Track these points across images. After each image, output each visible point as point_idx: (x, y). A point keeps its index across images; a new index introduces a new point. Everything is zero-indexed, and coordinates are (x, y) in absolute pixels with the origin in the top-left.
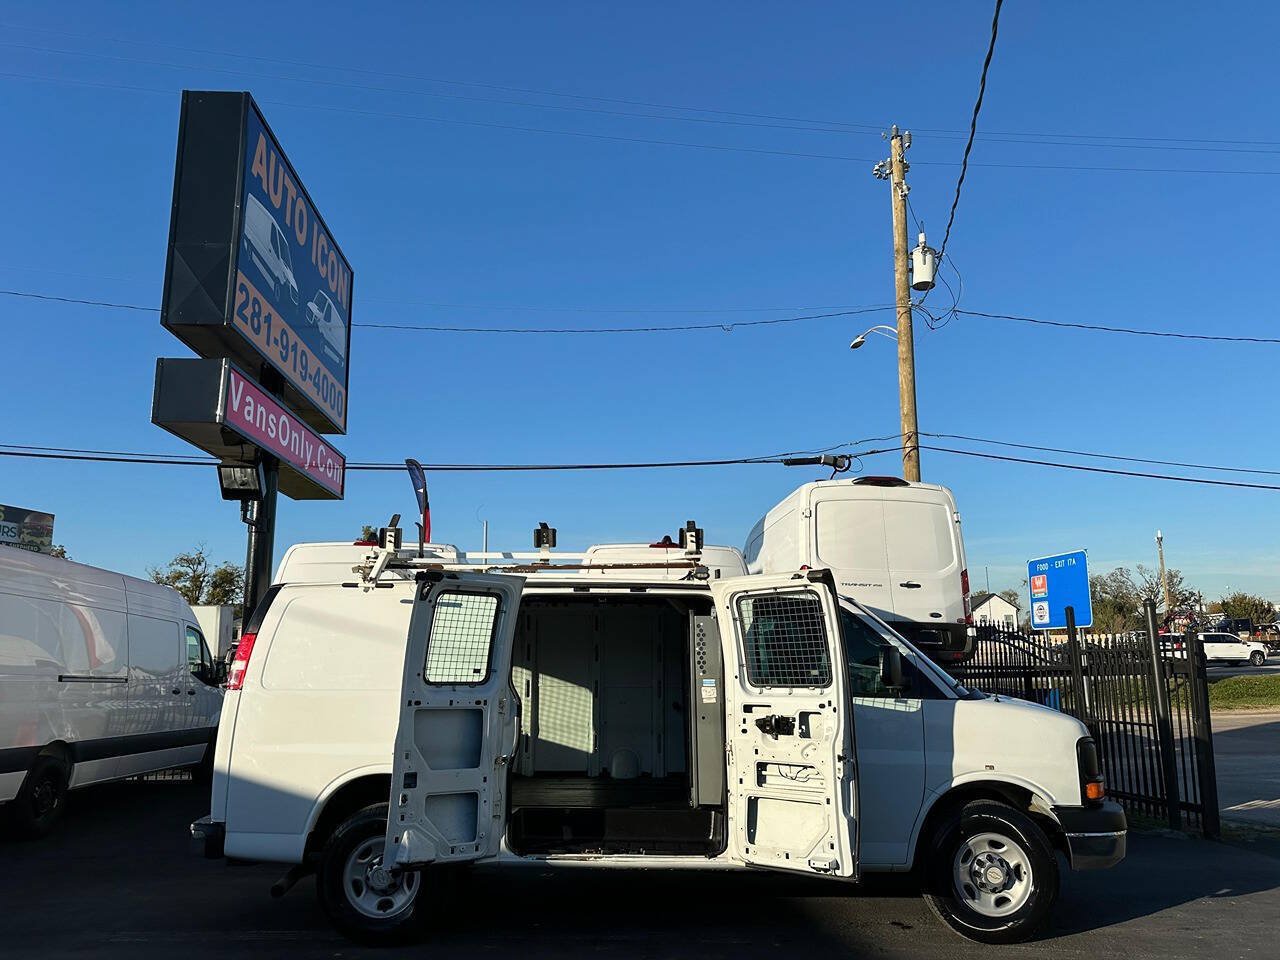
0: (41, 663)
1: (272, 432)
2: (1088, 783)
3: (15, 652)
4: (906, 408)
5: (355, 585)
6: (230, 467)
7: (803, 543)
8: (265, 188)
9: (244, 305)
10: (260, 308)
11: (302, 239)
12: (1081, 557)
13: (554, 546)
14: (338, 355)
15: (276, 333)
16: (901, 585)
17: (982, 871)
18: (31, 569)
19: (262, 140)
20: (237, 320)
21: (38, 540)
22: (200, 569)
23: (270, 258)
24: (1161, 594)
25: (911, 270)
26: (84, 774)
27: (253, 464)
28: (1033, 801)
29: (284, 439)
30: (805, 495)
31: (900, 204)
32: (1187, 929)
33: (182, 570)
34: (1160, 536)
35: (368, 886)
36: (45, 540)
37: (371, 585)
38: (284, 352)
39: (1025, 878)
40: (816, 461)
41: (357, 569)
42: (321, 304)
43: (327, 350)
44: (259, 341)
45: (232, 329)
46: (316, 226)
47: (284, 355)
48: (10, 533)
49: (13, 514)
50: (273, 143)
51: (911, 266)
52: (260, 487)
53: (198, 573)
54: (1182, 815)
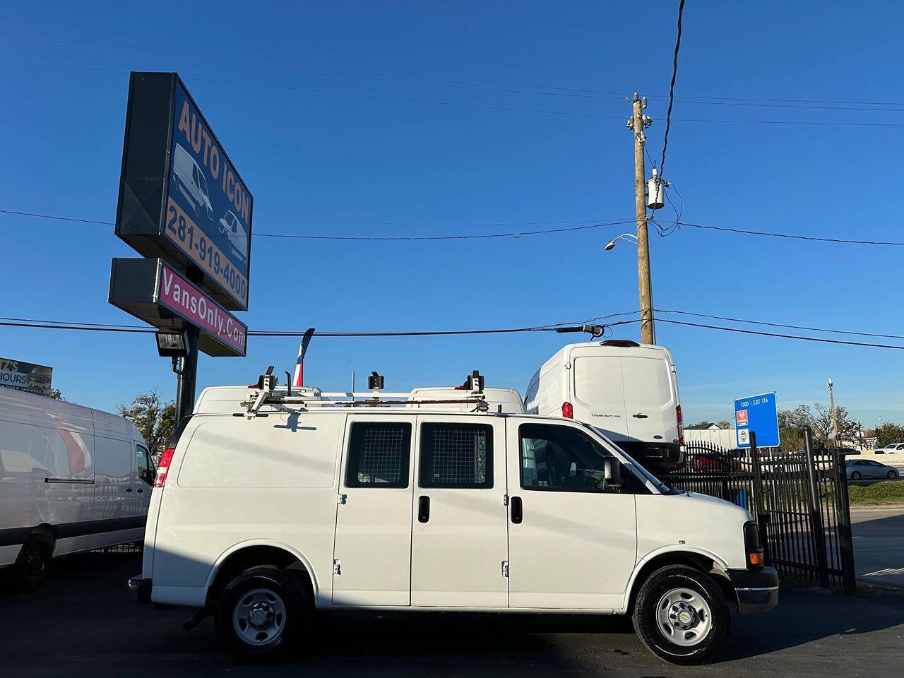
1: (194, 309)
2: (752, 553)
3: (19, 462)
4: (643, 292)
5: (242, 415)
6: (164, 333)
7: (565, 386)
8: (188, 139)
9: (174, 221)
10: (185, 222)
11: (215, 174)
12: (771, 397)
13: (382, 388)
14: (242, 256)
15: (196, 240)
16: (634, 416)
17: (676, 614)
18: (28, 405)
19: (186, 106)
20: (168, 232)
21: (41, 386)
22: (154, 405)
23: (192, 188)
24: (832, 423)
25: (647, 195)
26: (63, 546)
27: (181, 332)
28: (714, 566)
29: (202, 314)
30: (567, 353)
31: (639, 148)
32: (822, 656)
33: (142, 406)
34: (830, 382)
35: (250, 623)
36: (46, 385)
37: (253, 415)
38: (202, 253)
39: (706, 619)
40: (580, 329)
41: (243, 404)
42: (229, 220)
43: (234, 252)
44: (184, 246)
45: (164, 238)
46: (226, 166)
47: (202, 255)
48: (22, 380)
49: (24, 367)
50: (194, 108)
51: (647, 192)
52: (185, 347)
53: (153, 408)
54: (829, 578)
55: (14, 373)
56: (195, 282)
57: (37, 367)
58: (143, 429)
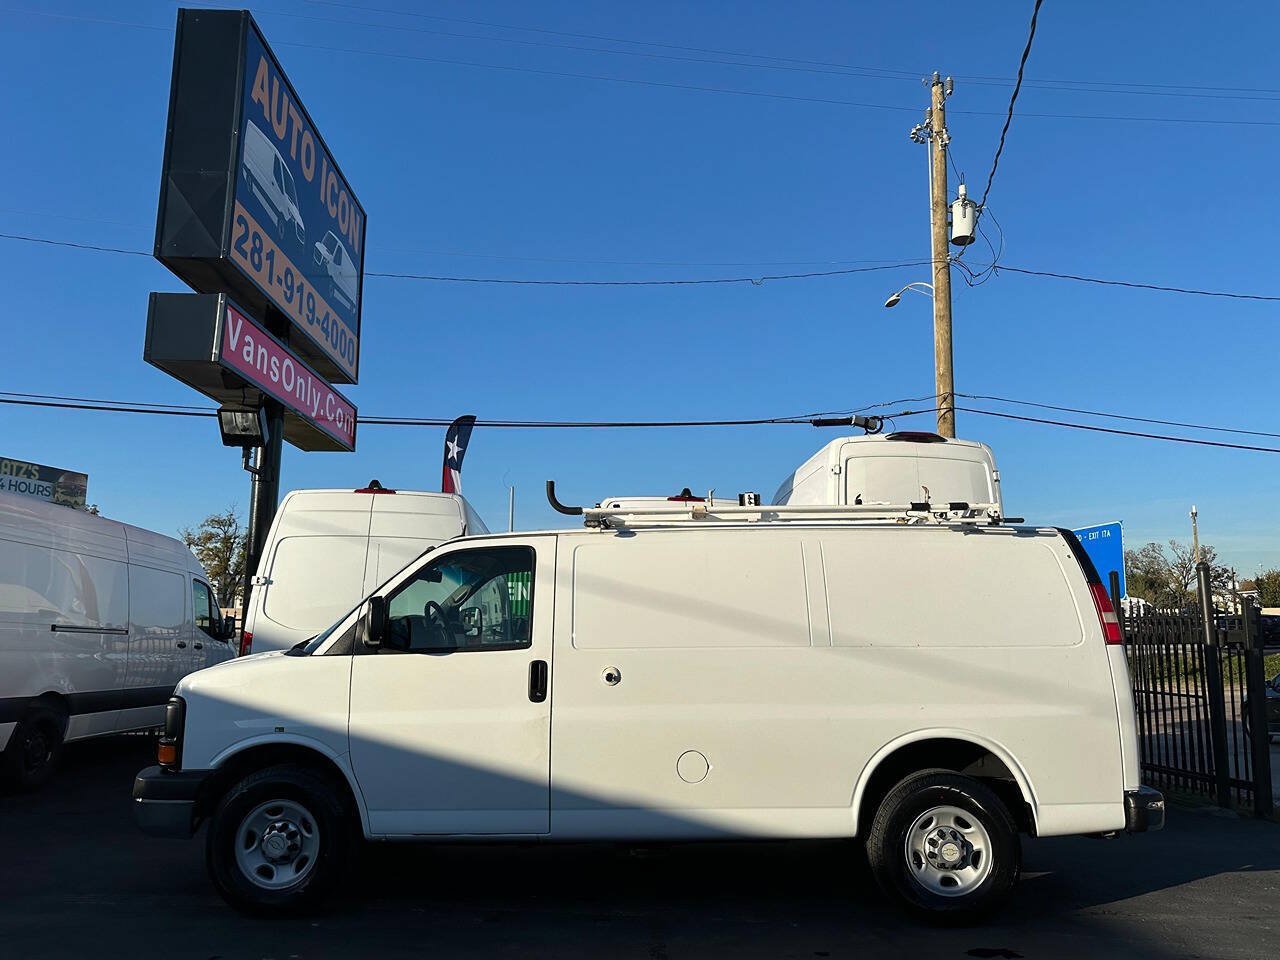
0: (43, 613)
1: (275, 375)
3: (19, 599)
4: (941, 368)
6: (231, 411)
8: (267, 115)
9: (243, 239)
10: (261, 245)
11: (309, 175)
12: (1116, 529)
14: (348, 299)
15: (279, 271)
18: (32, 515)
19: (263, 65)
20: (235, 255)
21: (72, 499)
22: (231, 530)
23: (273, 191)
24: (1193, 570)
25: (951, 224)
26: (79, 727)
27: (256, 409)
29: (288, 384)
30: (838, 448)
31: (940, 155)
32: (1250, 918)
33: (214, 531)
34: (1194, 511)
36: (79, 499)
38: (289, 293)
40: (847, 422)
42: (330, 246)
43: (337, 294)
44: (260, 279)
45: (229, 264)
46: (325, 163)
47: (288, 295)
48: (45, 492)
49: (48, 474)
50: (276, 68)
51: (950, 220)
52: (262, 433)
53: (229, 534)
54: (1232, 792)
55: (34, 482)
56: (279, 336)
57: (66, 474)
58: (215, 562)
